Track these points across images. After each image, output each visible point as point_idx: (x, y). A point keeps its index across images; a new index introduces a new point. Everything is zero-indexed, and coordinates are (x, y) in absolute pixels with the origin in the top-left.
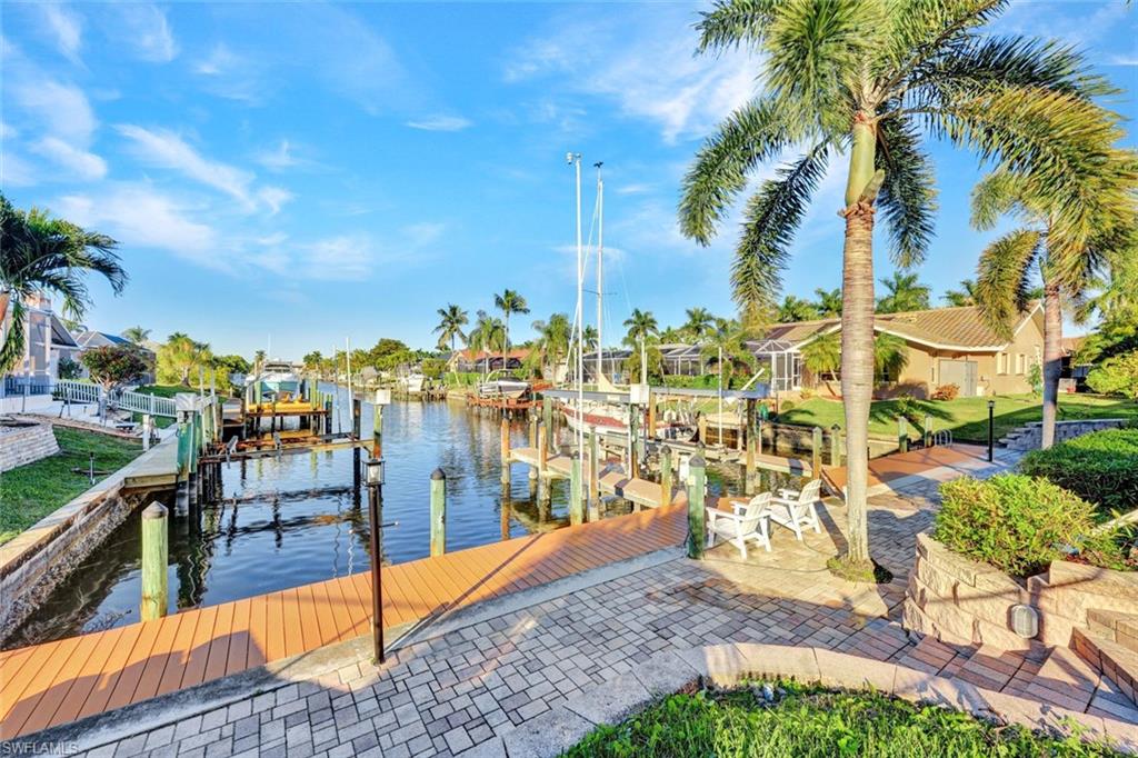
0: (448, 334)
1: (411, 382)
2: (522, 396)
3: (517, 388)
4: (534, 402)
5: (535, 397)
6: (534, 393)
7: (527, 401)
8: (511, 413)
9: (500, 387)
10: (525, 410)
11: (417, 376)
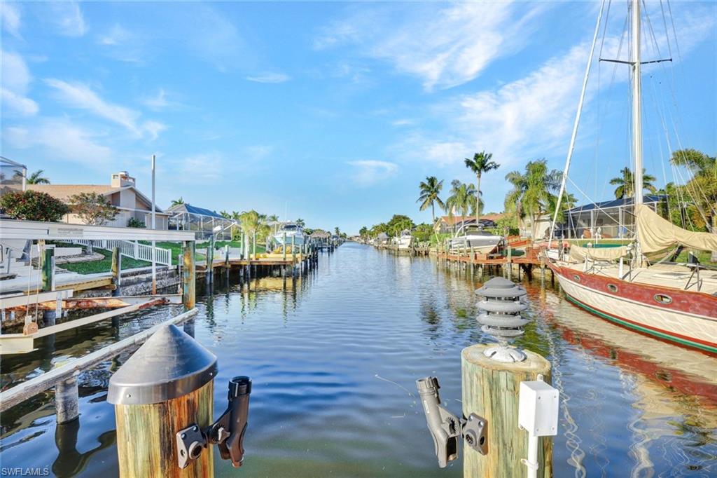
0: (428, 201)
1: (403, 241)
2: (494, 251)
3: (488, 243)
4: (509, 258)
5: (509, 252)
6: (509, 248)
7: (501, 257)
8: (480, 270)
9: (469, 242)
10: (499, 266)
11: (407, 237)
